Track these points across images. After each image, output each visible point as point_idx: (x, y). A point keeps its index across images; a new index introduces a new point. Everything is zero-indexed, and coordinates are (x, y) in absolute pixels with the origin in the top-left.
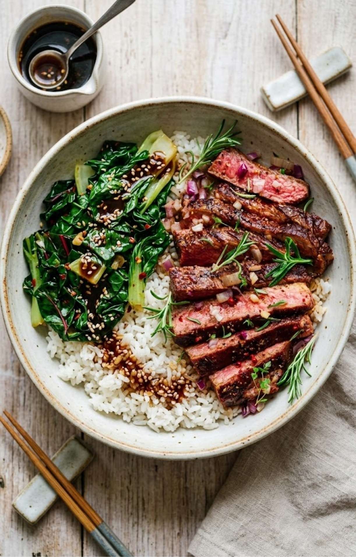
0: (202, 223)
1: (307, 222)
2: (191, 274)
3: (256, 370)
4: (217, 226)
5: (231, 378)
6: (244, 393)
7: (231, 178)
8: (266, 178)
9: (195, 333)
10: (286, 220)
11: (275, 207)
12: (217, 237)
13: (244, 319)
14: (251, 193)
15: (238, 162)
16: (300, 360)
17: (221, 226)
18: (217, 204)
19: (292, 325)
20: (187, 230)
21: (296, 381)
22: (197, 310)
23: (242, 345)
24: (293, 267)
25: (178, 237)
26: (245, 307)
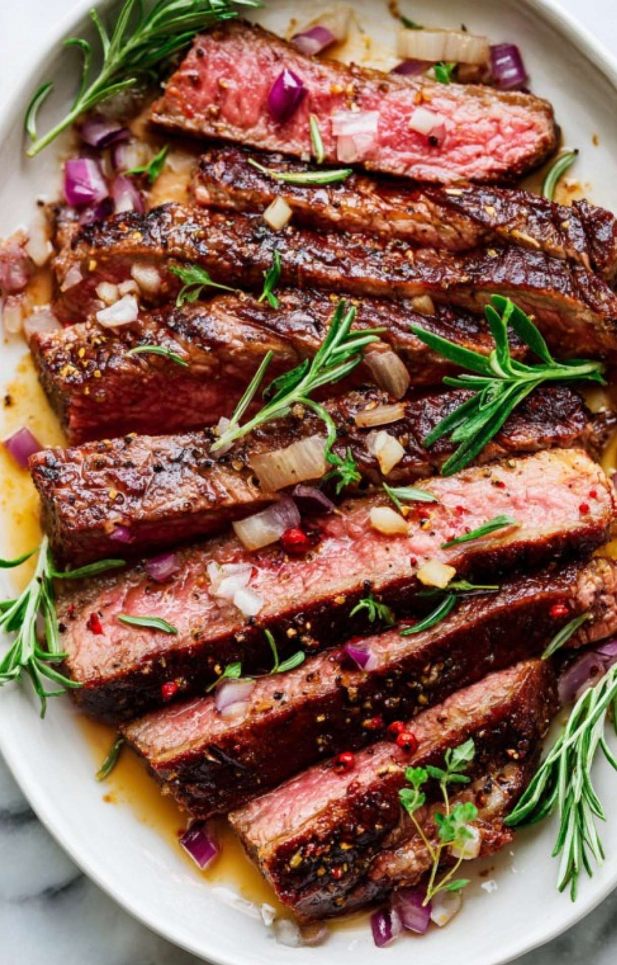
0: (131, 293)
1: (562, 232)
2: (117, 465)
3: (416, 775)
4: (194, 296)
5: (319, 815)
6: (376, 864)
7: (245, 126)
8: (383, 103)
9: (156, 666)
10: (479, 238)
11: (432, 199)
12: (195, 333)
13: (353, 596)
14: (330, 164)
15: (263, 66)
16: (591, 726)
17: (208, 296)
18: (182, 221)
19: (548, 602)
20: (81, 327)
21: (579, 806)
22: (157, 585)
23: (353, 690)
24: (530, 395)
25: (50, 353)
26: (352, 558)
